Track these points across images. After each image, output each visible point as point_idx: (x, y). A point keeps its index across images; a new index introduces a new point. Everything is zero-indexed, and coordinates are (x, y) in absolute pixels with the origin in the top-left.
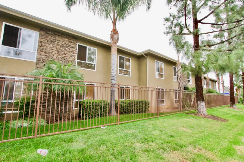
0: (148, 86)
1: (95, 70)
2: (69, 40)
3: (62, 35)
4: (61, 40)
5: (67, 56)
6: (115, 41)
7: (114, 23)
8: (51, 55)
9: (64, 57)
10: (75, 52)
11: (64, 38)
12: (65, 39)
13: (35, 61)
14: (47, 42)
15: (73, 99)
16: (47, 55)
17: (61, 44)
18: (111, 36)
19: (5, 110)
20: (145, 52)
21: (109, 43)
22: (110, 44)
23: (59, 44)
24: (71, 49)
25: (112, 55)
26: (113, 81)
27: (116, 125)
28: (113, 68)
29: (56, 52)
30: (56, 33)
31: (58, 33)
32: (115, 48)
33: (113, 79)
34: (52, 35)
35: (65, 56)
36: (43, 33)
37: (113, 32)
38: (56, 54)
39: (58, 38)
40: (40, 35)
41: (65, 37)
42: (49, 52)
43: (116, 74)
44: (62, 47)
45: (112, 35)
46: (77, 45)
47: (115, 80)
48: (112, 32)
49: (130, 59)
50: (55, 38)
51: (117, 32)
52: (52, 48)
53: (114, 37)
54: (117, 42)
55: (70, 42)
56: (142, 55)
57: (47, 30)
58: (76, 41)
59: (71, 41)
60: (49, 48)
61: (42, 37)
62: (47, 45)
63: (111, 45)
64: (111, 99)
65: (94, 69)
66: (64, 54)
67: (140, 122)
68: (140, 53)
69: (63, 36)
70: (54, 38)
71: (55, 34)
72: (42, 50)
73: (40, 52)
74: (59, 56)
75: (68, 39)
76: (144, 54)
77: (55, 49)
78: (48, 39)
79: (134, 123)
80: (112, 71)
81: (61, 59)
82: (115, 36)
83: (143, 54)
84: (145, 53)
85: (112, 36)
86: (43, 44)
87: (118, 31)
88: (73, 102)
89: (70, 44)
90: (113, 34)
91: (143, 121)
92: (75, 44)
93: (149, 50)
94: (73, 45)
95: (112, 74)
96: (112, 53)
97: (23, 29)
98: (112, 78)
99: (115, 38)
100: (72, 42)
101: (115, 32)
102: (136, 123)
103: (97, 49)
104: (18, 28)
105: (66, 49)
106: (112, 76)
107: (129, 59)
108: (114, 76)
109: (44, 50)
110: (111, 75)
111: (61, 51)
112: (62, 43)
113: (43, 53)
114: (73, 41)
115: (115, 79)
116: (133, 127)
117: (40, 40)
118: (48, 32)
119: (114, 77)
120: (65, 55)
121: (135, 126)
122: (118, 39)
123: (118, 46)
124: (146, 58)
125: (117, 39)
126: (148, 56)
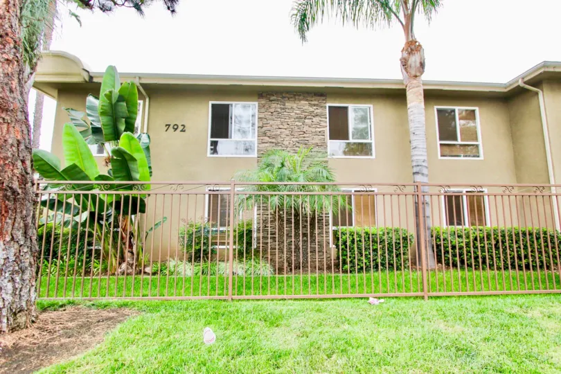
0: (552, 182)
1: (373, 157)
2: (310, 102)
3: (295, 95)
4: (295, 106)
5: (308, 135)
6: (413, 73)
7: (408, 27)
8: (280, 140)
9: (303, 139)
10: (323, 124)
11: (300, 100)
12: (303, 102)
13: (256, 155)
14: (270, 117)
15: (327, 225)
16: (273, 140)
17: (296, 113)
18: (402, 62)
19: (224, 243)
20: (526, 76)
21: (401, 82)
22: (403, 84)
23: (291, 114)
24: (314, 119)
25: (409, 111)
26: (419, 178)
27: (416, 297)
28: (414, 144)
29: (287, 132)
30: (284, 95)
31: (287, 95)
32: (416, 89)
33: (417, 173)
34: (278, 100)
35: (304, 137)
36: (263, 102)
37: (407, 50)
38: (287, 135)
39: (288, 105)
40: (260, 107)
41: (301, 97)
42: (276, 135)
43: (425, 158)
44: (297, 120)
45: (405, 59)
46: (325, 107)
47: (423, 174)
48: (402, 51)
49: (477, 109)
50: (284, 105)
51: (419, 45)
52: (281, 126)
53: (409, 63)
54: (422, 72)
55: (311, 105)
56: (519, 86)
57: (269, 94)
58: (323, 100)
59: (313, 103)
60: (275, 127)
61: (263, 110)
62: (271, 122)
63: (404, 87)
64: (418, 225)
65: (371, 155)
66: (302, 133)
67: (508, 300)
68: (511, 85)
69: (297, 97)
70: (282, 106)
71: (284, 97)
72: (265, 134)
73: (262, 138)
74: (294, 139)
75: (307, 100)
76: (525, 83)
77: (286, 126)
78: (272, 110)
79: (484, 300)
80: (414, 152)
81: (297, 144)
82: (414, 60)
83: (520, 83)
84: (526, 79)
85: (405, 63)
86: (265, 121)
87: (421, 44)
88: (327, 232)
89: (311, 109)
90: (405, 55)
91: (521, 300)
92: (322, 107)
93: (545, 64)
94: (318, 111)
95: (414, 158)
96: (409, 106)
97: (234, 103)
98: (415, 170)
99: (413, 65)
100: (314, 105)
101: (413, 47)
102: (490, 302)
103: (371, 106)
104: (228, 105)
105: (306, 121)
106: (414, 164)
107: (473, 111)
108: (419, 164)
109: (268, 134)
110: (412, 161)
111: (296, 128)
112: (298, 112)
113: (267, 139)
114: (316, 103)
115: (425, 171)
116: (472, 315)
117: (260, 116)
118: (272, 98)
119: (420, 167)
120: (305, 135)
121: (482, 311)
122: (422, 65)
123: (423, 85)
124: (537, 94)
125: (418, 65)
126: (545, 87)
